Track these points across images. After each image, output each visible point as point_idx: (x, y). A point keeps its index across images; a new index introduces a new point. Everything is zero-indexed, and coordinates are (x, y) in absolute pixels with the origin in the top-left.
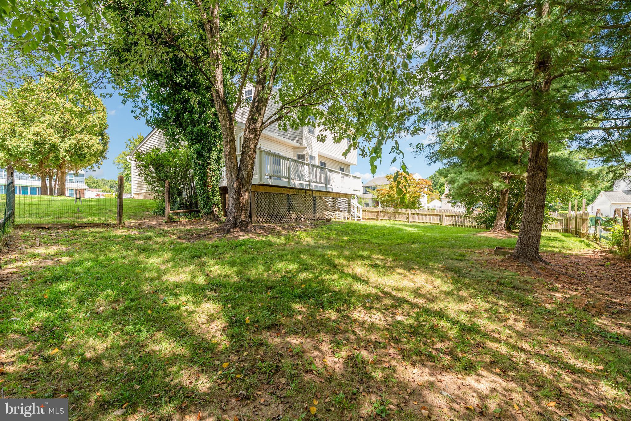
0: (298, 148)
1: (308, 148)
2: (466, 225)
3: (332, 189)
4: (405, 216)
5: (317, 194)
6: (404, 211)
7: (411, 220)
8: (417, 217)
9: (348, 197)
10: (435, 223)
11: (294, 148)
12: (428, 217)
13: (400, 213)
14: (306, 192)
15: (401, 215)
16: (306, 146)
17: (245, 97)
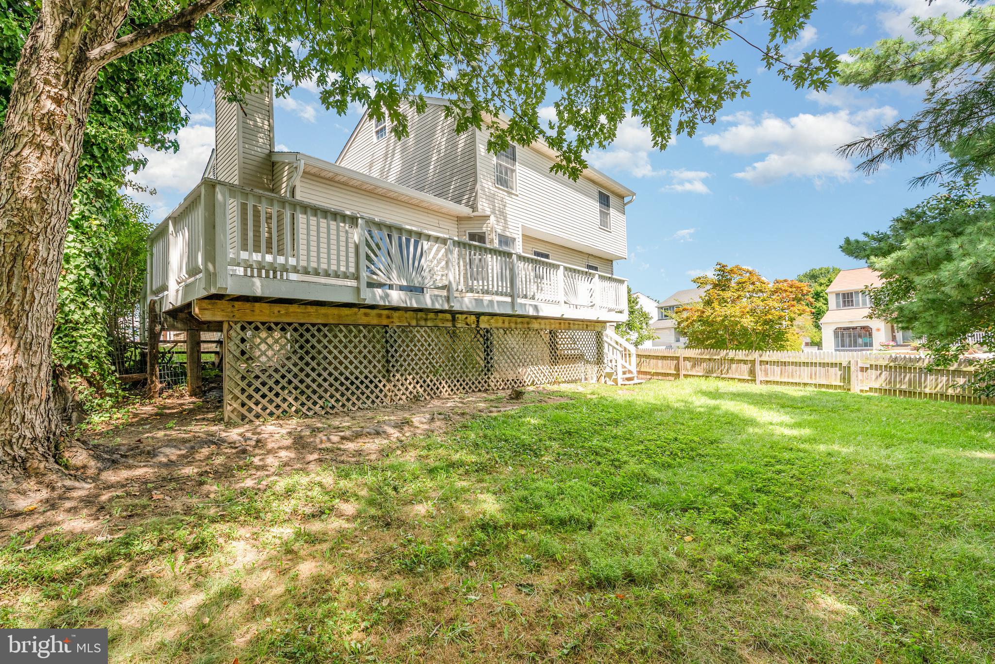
0: (469, 218)
1: (492, 218)
2: (927, 391)
3: (536, 308)
4: (745, 368)
5: (494, 323)
6: (741, 355)
7: (760, 376)
8: (777, 369)
9: (595, 327)
10: (828, 386)
11: (460, 220)
12: (806, 370)
13: (732, 361)
14: (454, 320)
15: (734, 366)
16: (488, 213)
17: (374, 130)
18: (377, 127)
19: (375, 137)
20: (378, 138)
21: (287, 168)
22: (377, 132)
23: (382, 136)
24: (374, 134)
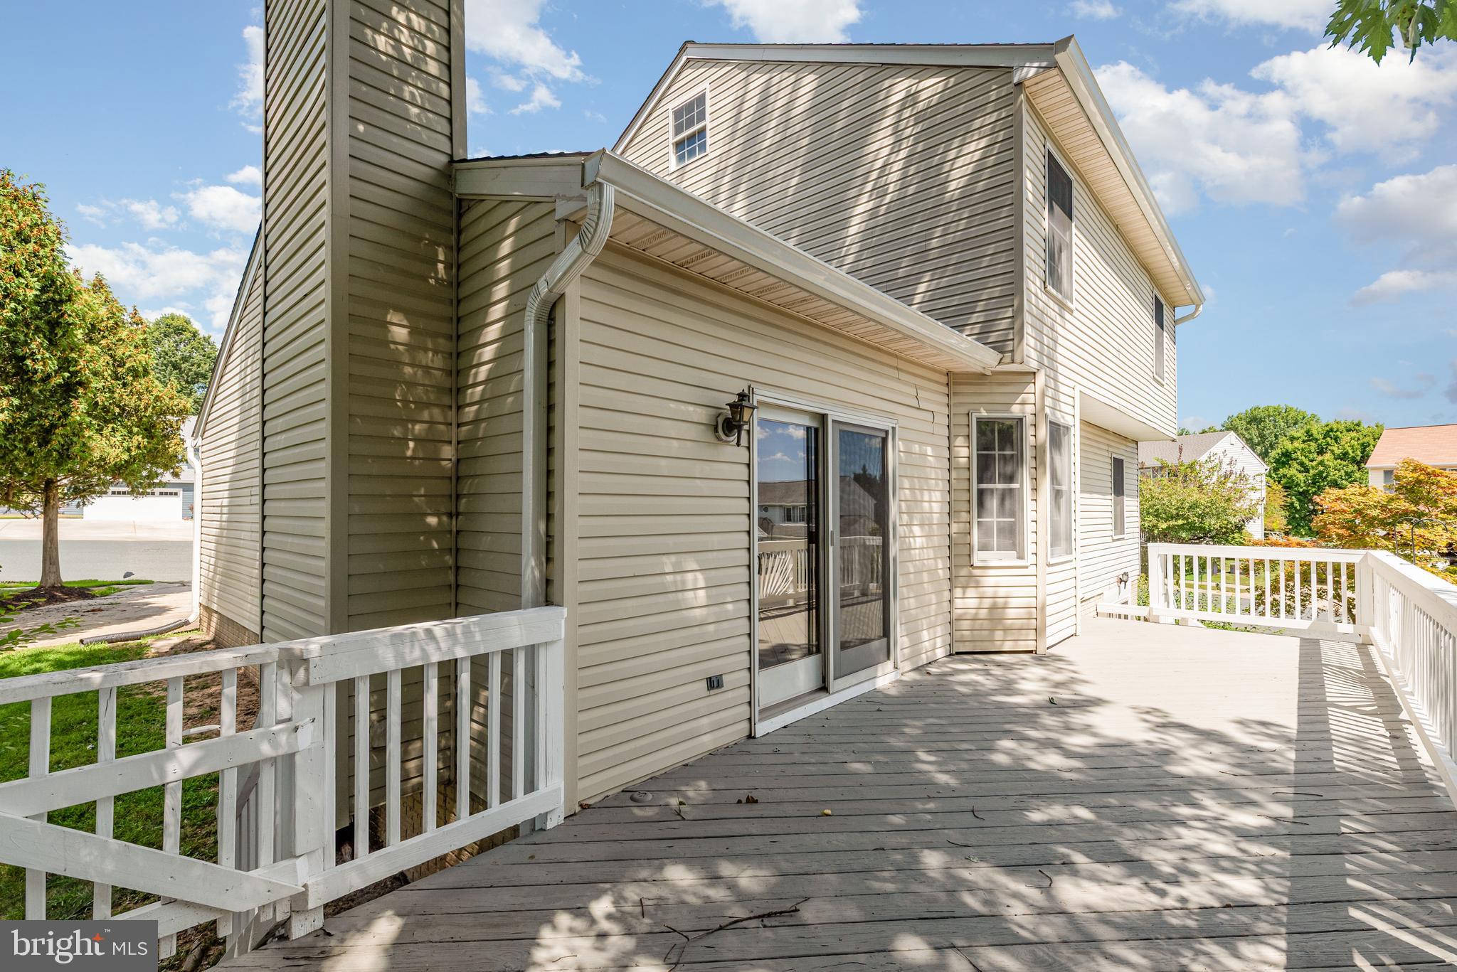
0: (979, 378)
1: (1040, 377)
11: (955, 381)
16: (1034, 365)
17: (672, 139)
18: (678, 130)
19: (673, 158)
20: (681, 159)
21: (512, 225)
22: (679, 145)
23: (692, 153)
24: (671, 149)
